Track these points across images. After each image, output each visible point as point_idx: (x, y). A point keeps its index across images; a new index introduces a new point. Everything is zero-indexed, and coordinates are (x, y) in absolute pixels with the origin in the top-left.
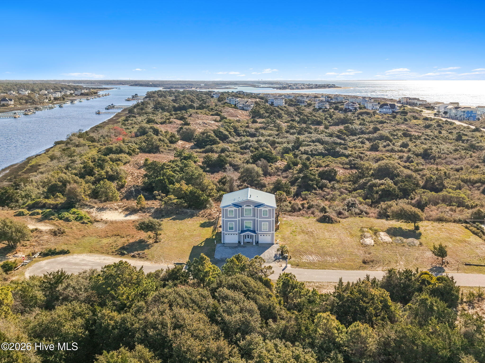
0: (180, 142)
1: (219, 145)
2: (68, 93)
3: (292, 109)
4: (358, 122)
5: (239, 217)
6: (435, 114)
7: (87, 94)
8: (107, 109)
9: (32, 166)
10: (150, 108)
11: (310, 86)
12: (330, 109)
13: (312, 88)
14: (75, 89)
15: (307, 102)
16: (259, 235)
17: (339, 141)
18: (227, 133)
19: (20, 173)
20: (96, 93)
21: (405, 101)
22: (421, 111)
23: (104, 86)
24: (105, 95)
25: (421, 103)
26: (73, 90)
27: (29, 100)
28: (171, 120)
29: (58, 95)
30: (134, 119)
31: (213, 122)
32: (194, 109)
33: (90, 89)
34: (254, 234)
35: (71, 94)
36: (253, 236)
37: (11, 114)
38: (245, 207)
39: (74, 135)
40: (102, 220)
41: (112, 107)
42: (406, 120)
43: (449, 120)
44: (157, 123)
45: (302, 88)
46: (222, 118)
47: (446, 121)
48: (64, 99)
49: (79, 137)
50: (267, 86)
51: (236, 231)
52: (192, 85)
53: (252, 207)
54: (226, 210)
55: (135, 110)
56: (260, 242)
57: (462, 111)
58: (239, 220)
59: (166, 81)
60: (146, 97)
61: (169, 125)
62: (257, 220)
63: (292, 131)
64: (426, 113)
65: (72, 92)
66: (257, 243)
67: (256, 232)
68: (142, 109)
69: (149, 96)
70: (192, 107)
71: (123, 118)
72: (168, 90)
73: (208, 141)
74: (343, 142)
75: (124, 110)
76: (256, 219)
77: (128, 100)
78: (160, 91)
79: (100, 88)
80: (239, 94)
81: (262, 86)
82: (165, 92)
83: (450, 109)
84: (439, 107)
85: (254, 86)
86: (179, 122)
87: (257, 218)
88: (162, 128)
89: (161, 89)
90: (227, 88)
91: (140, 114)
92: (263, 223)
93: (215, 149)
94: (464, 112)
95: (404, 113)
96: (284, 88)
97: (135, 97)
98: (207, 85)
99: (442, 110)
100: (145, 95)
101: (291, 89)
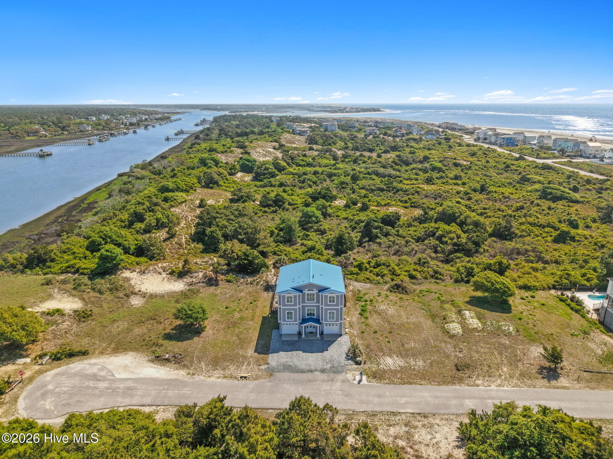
0: (239, 174)
1: (278, 177)
2: (144, 118)
3: (345, 134)
4: (408, 150)
5: (299, 304)
6: (475, 140)
7: (161, 119)
8: (176, 134)
9: (89, 204)
10: (215, 134)
11: (358, 110)
12: (379, 134)
13: (359, 111)
14: (150, 113)
15: (357, 127)
16: (325, 325)
17: (394, 172)
18: (285, 164)
19: (74, 213)
20: (169, 118)
21: (444, 126)
22: (462, 136)
23: (178, 111)
24: (177, 120)
25: (460, 128)
26: (148, 115)
27: (107, 126)
28: (232, 149)
29: (134, 120)
30: (198, 146)
31: (272, 150)
32: (255, 134)
33: (164, 113)
34: (318, 325)
35: (146, 119)
36: (317, 327)
37: (86, 140)
38: (306, 292)
39: (137, 166)
40: (140, 291)
41: (181, 132)
42: (450, 147)
43: (491, 147)
44: (218, 153)
45: (351, 112)
46: (281, 146)
47: (489, 148)
48: (138, 124)
49: (142, 169)
50: (320, 109)
51: (295, 320)
52: (255, 109)
53: (315, 292)
54: (284, 297)
55: (201, 136)
56: (325, 333)
57: (502, 138)
58: (299, 308)
59: (232, 105)
60: (213, 122)
61: (230, 154)
62: (322, 308)
63: (347, 160)
64: (468, 139)
65: (147, 117)
66: (322, 334)
67: (321, 321)
68: (207, 135)
69: (216, 120)
70: (253, 132)
71: (189, 144)
72: (234, 114)
73: (266, 174)
74: (398, 173)
75: (192, 135)
76: (321, 306)
77: (197, 125)
78: (225, 115)
79: (173, 113)
80: (296, 119)
81: (316, 110)
82: (229, 116)
83: (490, 136)
84: (478, 133)
85: (310, 110)
86: (240, 151)
87: (322, 304)
88: (222, 158)
89: (227, 113)
90: (285, 112)
91: (205, 140)
92: (329, 311)
93: (274, 183)
94: (504, 138)
95: (447, 139)
96: (335, 112)
97: (204, 121)
98: (267, 108)
99: (482, 136)
100: (211, 119)
101: (341, 113)
